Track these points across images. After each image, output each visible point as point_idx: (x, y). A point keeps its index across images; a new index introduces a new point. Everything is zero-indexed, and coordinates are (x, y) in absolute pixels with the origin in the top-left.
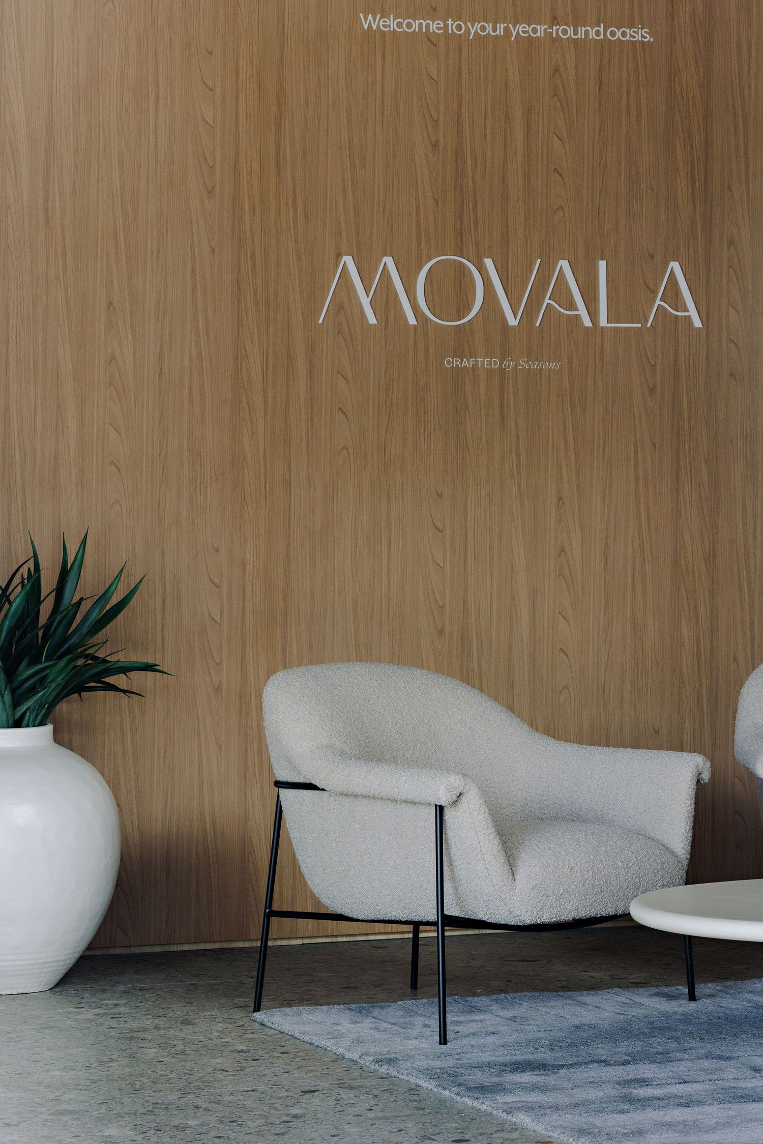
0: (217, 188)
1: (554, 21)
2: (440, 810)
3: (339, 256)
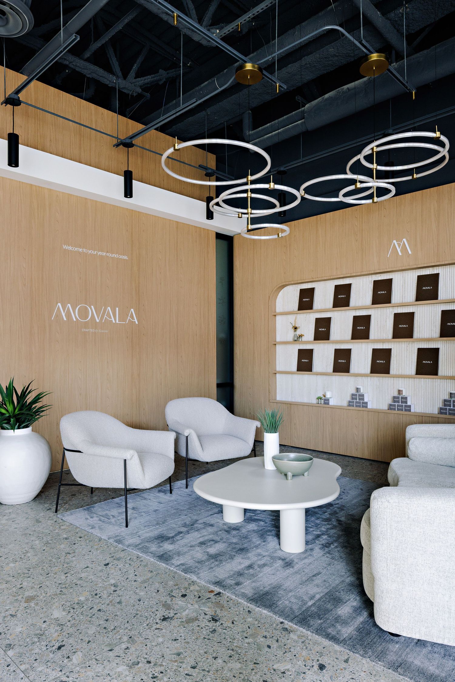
0: (26, 284)
1: (107, 252)
2: (125, 461)
3: (57, 303)
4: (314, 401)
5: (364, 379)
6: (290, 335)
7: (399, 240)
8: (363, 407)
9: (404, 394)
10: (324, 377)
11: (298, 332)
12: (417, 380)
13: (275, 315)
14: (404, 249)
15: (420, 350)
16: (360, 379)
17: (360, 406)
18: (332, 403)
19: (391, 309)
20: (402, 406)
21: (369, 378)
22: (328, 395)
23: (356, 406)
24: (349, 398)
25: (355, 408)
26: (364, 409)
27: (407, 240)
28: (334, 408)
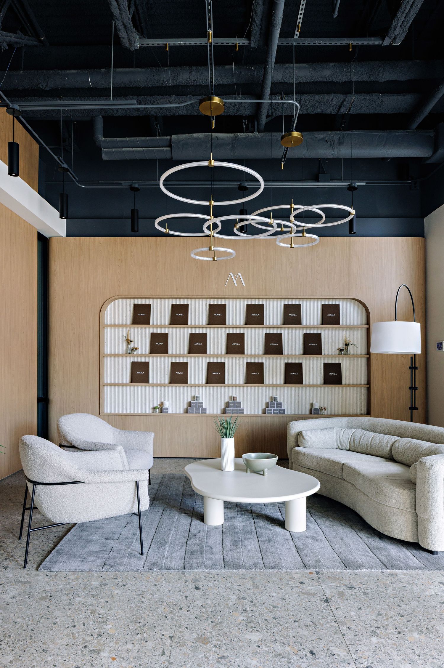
4: (149, 411)
5: (200, 388)
6: (122, 348)
7: (236, 273)
8: (202, 413)
9: (238, 400)
10: (160, 388)
11: (132, 345)
12: (245, 388)
13: (104, 327)
14: (239, 281)
15: (248, 364)
16: (195, 389)
17: (199, 413)
18: (170, 411)
19: (224, 330)
20: (237, 410)
21: (204, 388)
22: (166, 404)
23: (196, 413)
24: (185, 406)
25: (194, 414)
26: (204, 414)
27: (241, 274)
28: (173, 416)
